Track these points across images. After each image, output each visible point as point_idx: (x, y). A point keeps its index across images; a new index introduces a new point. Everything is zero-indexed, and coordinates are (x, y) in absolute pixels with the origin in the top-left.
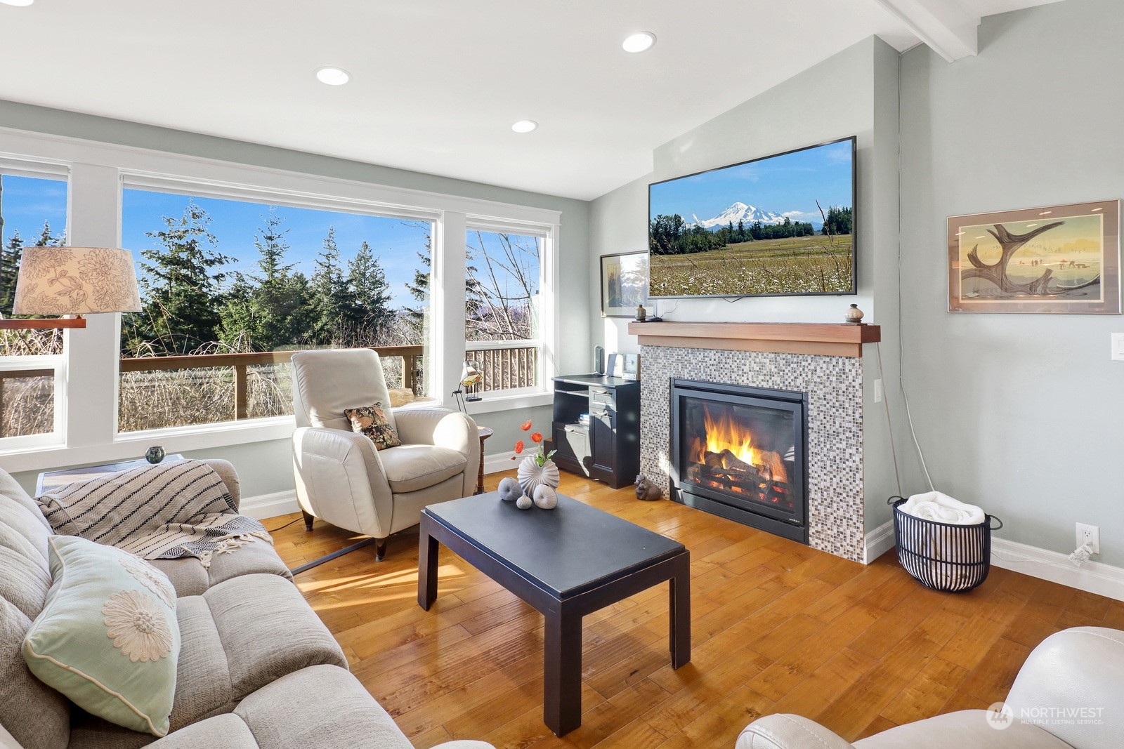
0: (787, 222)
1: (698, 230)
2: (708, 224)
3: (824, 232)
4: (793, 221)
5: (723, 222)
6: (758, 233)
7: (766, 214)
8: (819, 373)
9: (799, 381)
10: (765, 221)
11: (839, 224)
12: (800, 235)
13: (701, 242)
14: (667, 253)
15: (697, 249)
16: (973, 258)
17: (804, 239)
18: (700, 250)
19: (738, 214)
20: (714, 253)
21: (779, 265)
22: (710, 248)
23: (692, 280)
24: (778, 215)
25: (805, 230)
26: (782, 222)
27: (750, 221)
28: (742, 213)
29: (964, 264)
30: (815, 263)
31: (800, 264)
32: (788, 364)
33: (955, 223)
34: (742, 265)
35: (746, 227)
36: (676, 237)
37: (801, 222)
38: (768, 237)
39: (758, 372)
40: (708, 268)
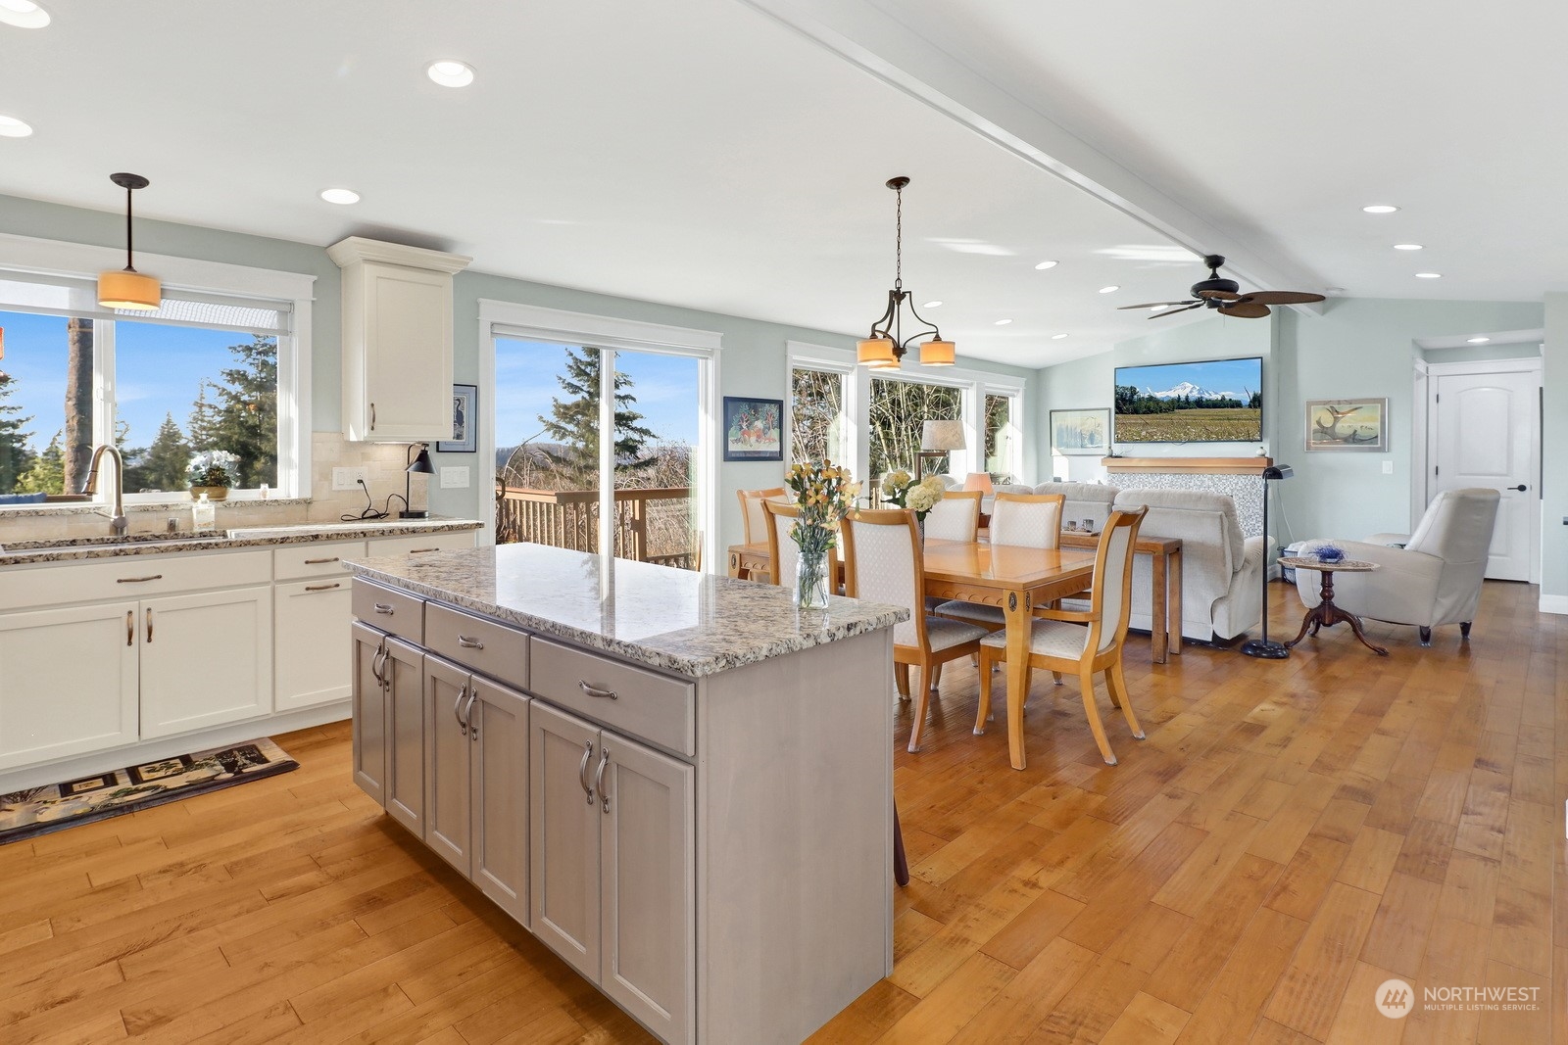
0: (1223, 398)
1: (1151, 398)
2: (1159, 395)
3: (1250, 406)
4: (1227, 398)
5: (1173, 394)
6: (1200, 404)
7: (1207, 392)
8: (1240, 484)
9: (1227, 490)
10: (1206, 396)
11: (1257, 402)
12: (1232, 407)
13: (1153, 407)
14: (1122, 413)
15: (1149, 411)
16: (1319, 423)
17: (1236, 410)
18: (1152, 412)
19: (1185, 390)
20: (1165, 415)
21: (1216, 425)
22: (1161, 411)
23: (1144, 433)
24: (1216, 393)
25: (1237, 404)
26: (1220, 398)
27: (1194, 395)
28: (1188, 390)
29: (1315, 426)
30: (1243, 425)
31: (1232, 426)
32: (1220, 480)
33: (1310, 404)
34: (1187, 424)
35: (1191, 399)
36: (1131, 402)
37: (1234, 399)
38: (1208, 407)
39: (1200, 486)
40: (1158, 425)
